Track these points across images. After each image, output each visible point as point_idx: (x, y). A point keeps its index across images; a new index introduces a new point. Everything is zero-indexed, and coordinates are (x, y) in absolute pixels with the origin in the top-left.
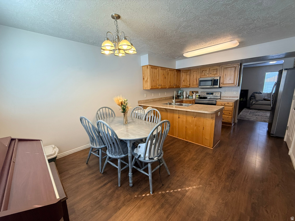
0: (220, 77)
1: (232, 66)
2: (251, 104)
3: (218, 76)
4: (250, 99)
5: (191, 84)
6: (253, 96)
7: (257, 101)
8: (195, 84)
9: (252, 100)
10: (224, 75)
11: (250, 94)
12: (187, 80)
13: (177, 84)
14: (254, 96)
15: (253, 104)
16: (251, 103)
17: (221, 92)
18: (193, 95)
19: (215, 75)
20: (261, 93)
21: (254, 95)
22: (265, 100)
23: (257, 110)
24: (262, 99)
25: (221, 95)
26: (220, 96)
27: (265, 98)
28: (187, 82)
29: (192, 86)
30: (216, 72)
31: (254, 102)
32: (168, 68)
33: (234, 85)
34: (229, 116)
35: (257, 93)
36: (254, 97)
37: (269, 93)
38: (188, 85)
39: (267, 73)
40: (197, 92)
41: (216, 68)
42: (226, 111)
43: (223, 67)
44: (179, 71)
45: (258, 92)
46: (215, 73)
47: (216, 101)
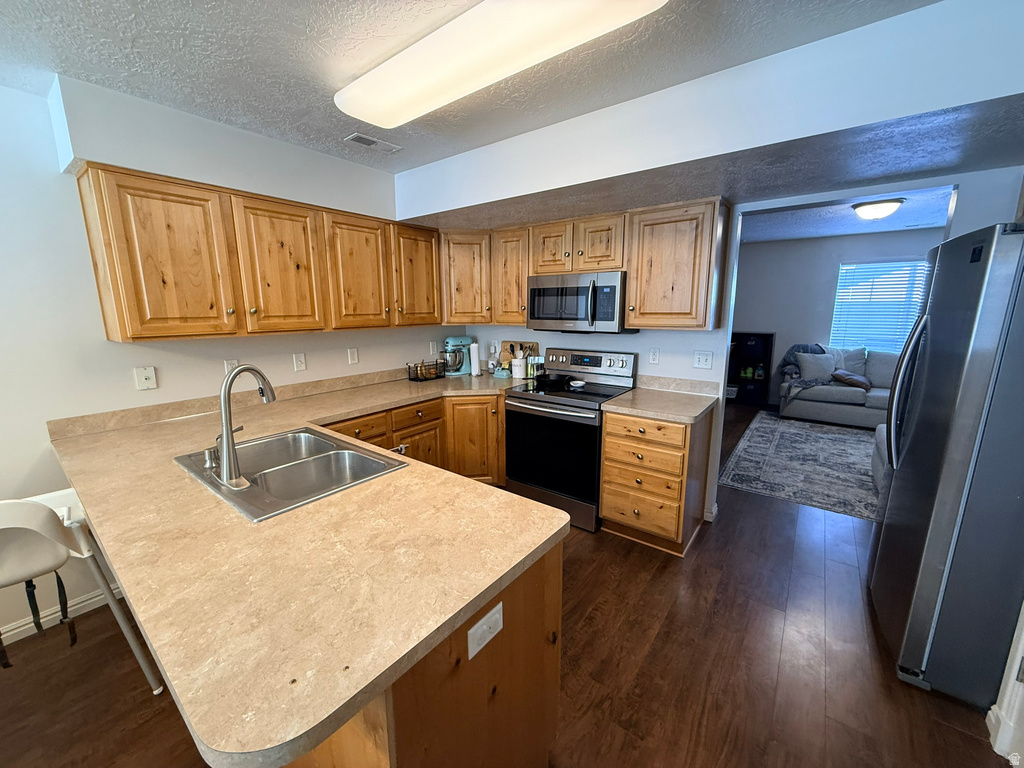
0: (625, 276)
1: (681, 212)
2: (785, 397)
3: (613, 270)
4: (782, 374)
5: (499, 309)
6: (792, 363)
7: (807, 385)
8: (513, 306)
9: (787, 377)
10: (645, 264)
11: (778, 354)
12: (477, 284)
13: (412, 305)
14: (796, 361)
15: (794, 398)
16: (783, 393)
17: (636, 357)
18: (514, 362)
19: (603, 265)
20: (824, 352)
21: (795, 357)
22: (837, 380)
23: (807, 425)
24: (828, 376)
25: (640, 372)
26: (634, 376)
27: (837, 372)
28: (478, 298)
29: (501, 319)
30: (604, 246)
31: (795, 391)
32: (329, 210)
33: (694, 322)
34: (667, 503)
35: (806, 349)
36: (798, 366)
37: (851, 349)
38: (485, 313)
39: (843, 269)
40: (530, 349)
41: (606, 223)
42: (651, 469)
43: (636, 219)
44: (424, 232)
45: (811, 343)
46: (600, 250)
47: (599, 410)
